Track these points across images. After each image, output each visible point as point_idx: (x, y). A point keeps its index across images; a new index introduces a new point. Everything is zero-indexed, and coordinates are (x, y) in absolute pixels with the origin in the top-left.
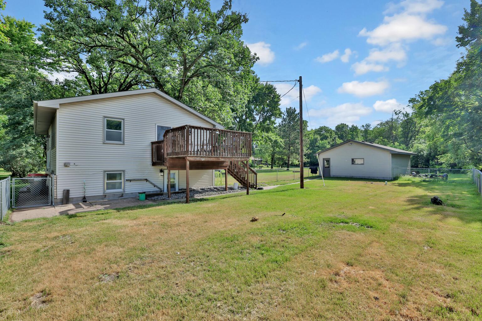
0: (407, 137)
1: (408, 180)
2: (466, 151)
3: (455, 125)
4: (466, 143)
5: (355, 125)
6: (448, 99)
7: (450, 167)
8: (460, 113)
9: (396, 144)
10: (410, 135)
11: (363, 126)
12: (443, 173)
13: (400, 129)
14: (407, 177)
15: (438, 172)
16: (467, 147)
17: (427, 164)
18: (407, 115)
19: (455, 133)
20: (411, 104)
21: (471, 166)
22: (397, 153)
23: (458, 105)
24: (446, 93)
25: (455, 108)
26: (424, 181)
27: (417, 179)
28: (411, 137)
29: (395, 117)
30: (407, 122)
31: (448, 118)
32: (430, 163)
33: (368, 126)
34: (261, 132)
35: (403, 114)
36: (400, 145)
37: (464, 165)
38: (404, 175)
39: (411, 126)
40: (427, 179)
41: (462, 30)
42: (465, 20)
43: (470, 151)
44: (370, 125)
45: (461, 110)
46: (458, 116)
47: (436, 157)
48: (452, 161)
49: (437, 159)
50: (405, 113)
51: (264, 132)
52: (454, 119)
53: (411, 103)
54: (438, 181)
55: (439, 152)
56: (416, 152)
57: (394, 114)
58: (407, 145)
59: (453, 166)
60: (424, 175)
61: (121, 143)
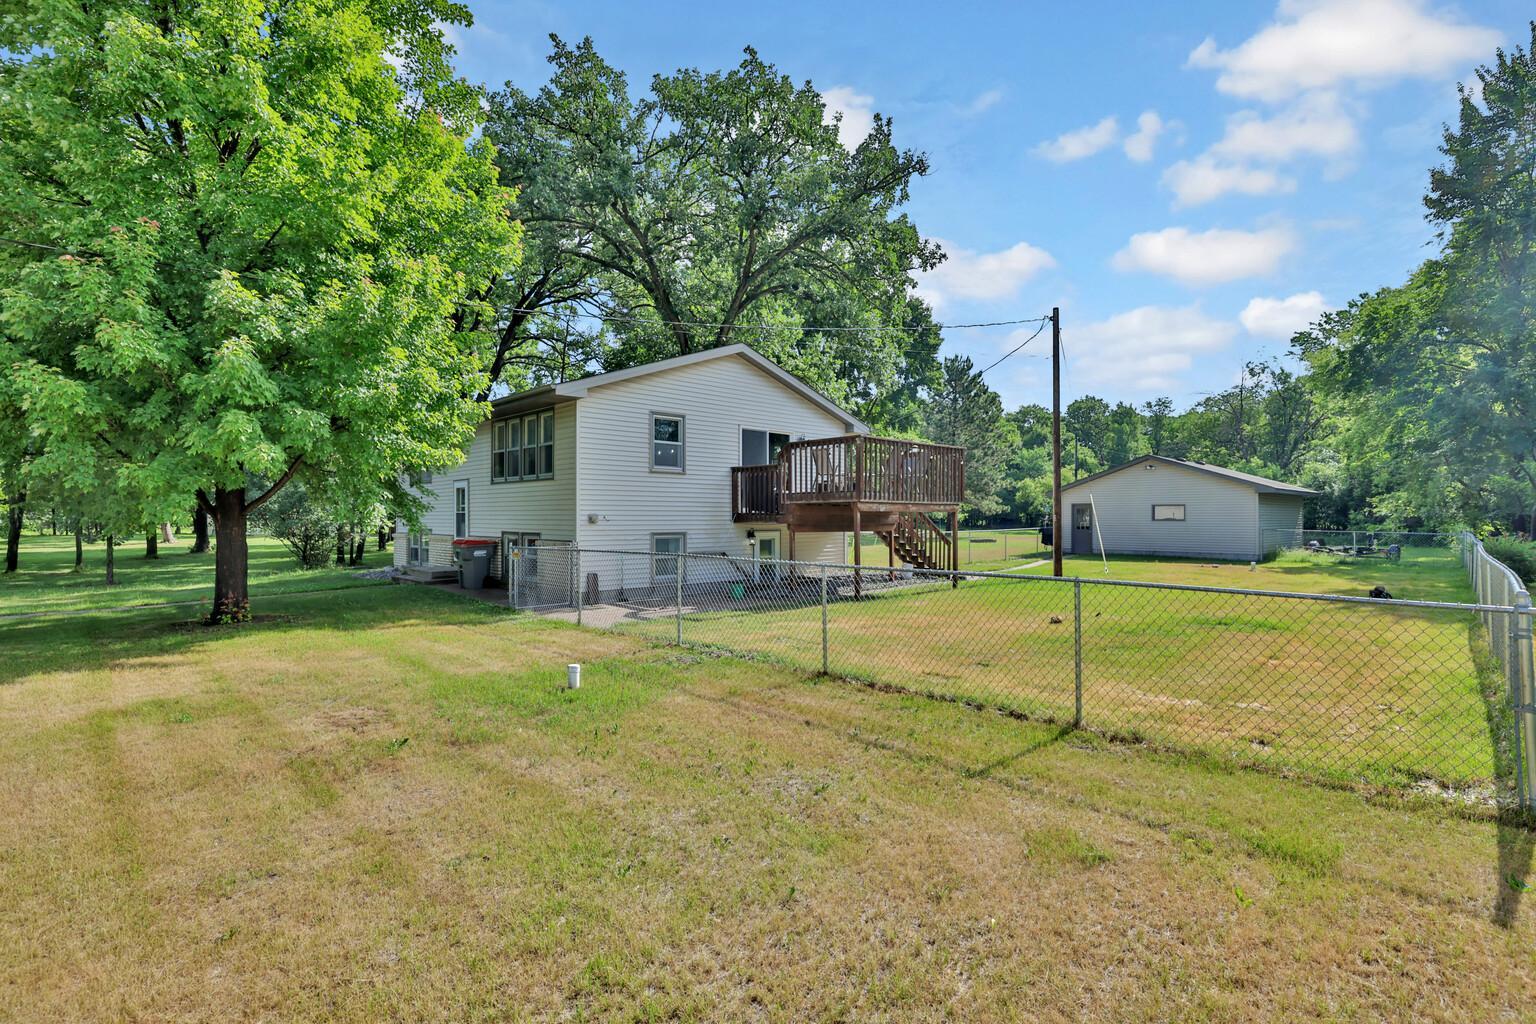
0: (1284, 442)
1: (1302, 561)
2: (1448, 485)
3: (1419, 419)
4: (1448, 463)
5: (1126, 404)
6: (1403, 354)
7: (1405, 527)
8: (1433, 388)
9: (1256, 461)
10: (1292, 436)
11: (1149, 405)
12: (1386, 544)
13: (1264, 419)
14: (1300, 553)
15: (1375, 541)
16: (1453, 474)
17: (1342, 519)
18: (1283, 377)
19: (1420, 441)
20: (1298, 350)
21: (1461, 525)
22: (1273, 491)
23: (1427, 369)
24: (1397, 335)
25: (1421, 376)
26: (1342, 563)
27: (1324, 559)
28: (1296, 443)
29: (1250, 382)
30: (1284, 399)
31: (1402, 404)
32: (1351, 516)
33: (1164, 404)
34: (885, 428)
35: (1273, 373)
36: (1265, 466)
37: (1442, 523)
38: (1290, 547)
39: (1295, 410)
40: (1349, 559)
41: (1439, 180)
42: (1446, 152)
43: (1459, 485)
44: (1170, 402)
45: (1436, 382)
46: (1428, 395)
47: (1368, 499)
48: (1410, 512)
49: (1370, 505)
50: (1278, 371)
51: (894, 428)
52: (1419, 402)
53: (1298, 347)
54: (1376, 563)
55: (1376, 486)
56: (1310, 486)
57: (1248, 376)
58: (1284, 466)
59: (1414, 524)
60: (1341, 548)
61: (679, 470)
